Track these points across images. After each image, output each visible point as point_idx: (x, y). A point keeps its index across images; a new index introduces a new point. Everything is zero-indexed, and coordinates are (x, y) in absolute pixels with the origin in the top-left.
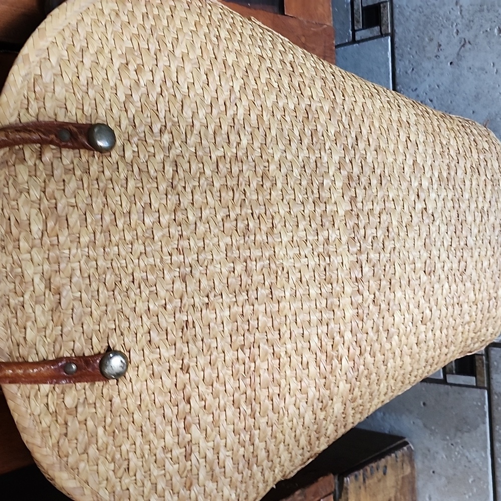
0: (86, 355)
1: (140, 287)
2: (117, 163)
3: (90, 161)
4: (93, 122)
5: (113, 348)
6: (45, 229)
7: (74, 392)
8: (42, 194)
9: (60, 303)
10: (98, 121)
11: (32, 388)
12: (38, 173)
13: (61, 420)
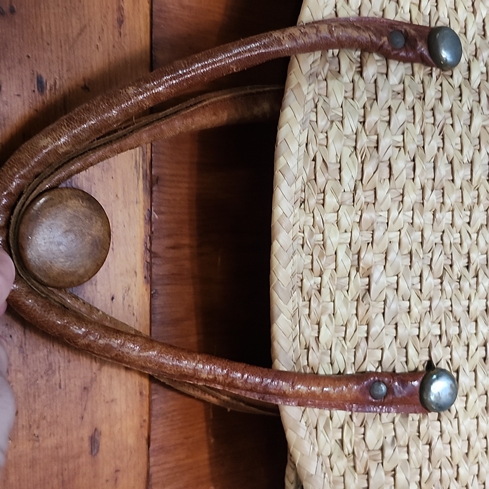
0: (397, 371)
1: (477, 276)
2: (460, 87)
3: (426, 82)
4: (433, 25)
5: (437, 364)
6: (360, 178)
7: (380, 427)
8: (360, 126)
9: (369, 290)
10: (439, 24)
11: (320, 414)
12: (357, 94)
13: (360, 468)
